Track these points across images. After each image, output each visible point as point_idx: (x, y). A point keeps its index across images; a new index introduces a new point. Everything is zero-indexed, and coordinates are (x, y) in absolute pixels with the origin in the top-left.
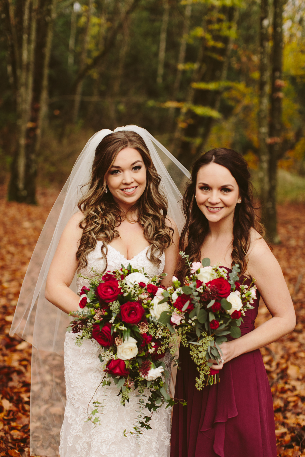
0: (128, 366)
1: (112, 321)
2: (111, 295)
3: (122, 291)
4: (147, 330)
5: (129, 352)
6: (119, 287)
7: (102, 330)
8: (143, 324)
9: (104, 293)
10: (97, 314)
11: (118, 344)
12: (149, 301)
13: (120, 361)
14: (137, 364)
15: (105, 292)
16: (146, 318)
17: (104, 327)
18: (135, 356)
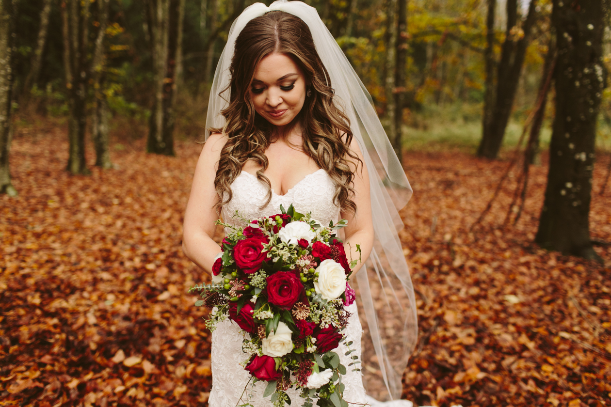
0: (280, 366)
1: (254, 300)
2: (252, 261)
3: (269, 256)
4: (308, 314)
5: (279, 347)
6: (263, 251)
7: (241, 311)
8: (301, 305)
9: (242, 258)
10: (233, 288)
11: (263, 335)
12: (312, 269)
13: (266, 358)
14: (295, 362)
15: (244, 256)
16: (306, 296)
17: (243, 307)
18: (290, 352)
